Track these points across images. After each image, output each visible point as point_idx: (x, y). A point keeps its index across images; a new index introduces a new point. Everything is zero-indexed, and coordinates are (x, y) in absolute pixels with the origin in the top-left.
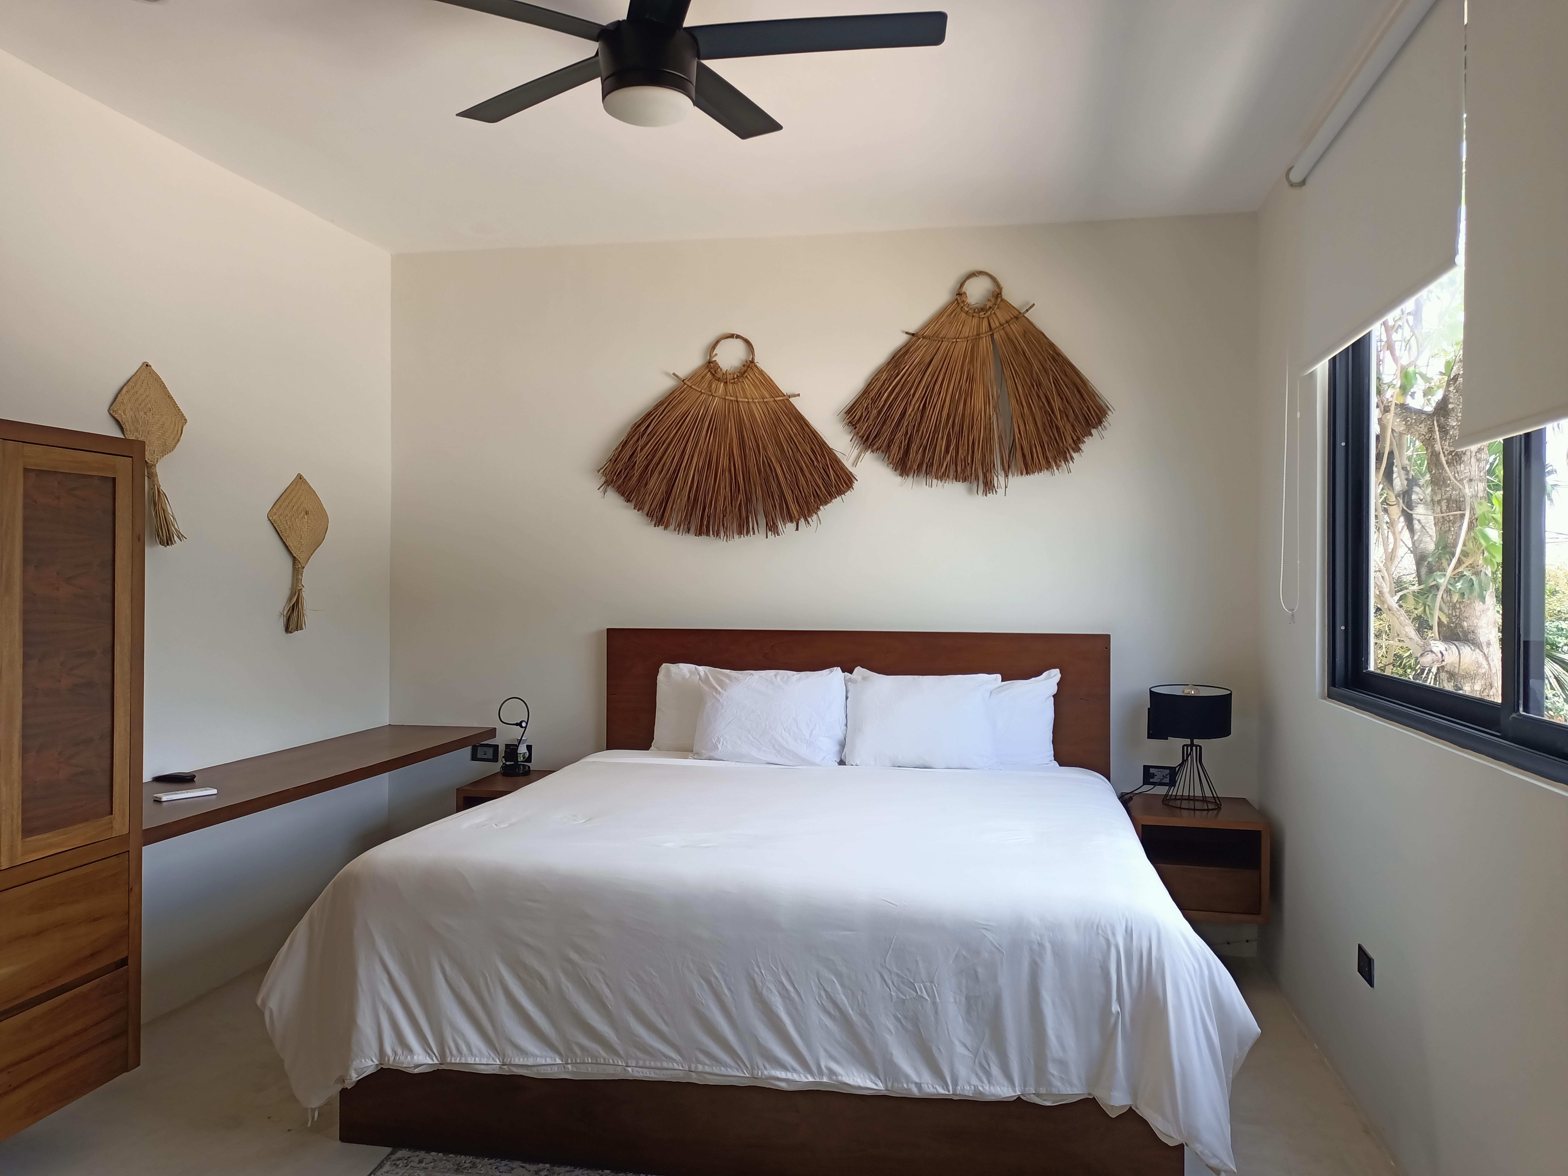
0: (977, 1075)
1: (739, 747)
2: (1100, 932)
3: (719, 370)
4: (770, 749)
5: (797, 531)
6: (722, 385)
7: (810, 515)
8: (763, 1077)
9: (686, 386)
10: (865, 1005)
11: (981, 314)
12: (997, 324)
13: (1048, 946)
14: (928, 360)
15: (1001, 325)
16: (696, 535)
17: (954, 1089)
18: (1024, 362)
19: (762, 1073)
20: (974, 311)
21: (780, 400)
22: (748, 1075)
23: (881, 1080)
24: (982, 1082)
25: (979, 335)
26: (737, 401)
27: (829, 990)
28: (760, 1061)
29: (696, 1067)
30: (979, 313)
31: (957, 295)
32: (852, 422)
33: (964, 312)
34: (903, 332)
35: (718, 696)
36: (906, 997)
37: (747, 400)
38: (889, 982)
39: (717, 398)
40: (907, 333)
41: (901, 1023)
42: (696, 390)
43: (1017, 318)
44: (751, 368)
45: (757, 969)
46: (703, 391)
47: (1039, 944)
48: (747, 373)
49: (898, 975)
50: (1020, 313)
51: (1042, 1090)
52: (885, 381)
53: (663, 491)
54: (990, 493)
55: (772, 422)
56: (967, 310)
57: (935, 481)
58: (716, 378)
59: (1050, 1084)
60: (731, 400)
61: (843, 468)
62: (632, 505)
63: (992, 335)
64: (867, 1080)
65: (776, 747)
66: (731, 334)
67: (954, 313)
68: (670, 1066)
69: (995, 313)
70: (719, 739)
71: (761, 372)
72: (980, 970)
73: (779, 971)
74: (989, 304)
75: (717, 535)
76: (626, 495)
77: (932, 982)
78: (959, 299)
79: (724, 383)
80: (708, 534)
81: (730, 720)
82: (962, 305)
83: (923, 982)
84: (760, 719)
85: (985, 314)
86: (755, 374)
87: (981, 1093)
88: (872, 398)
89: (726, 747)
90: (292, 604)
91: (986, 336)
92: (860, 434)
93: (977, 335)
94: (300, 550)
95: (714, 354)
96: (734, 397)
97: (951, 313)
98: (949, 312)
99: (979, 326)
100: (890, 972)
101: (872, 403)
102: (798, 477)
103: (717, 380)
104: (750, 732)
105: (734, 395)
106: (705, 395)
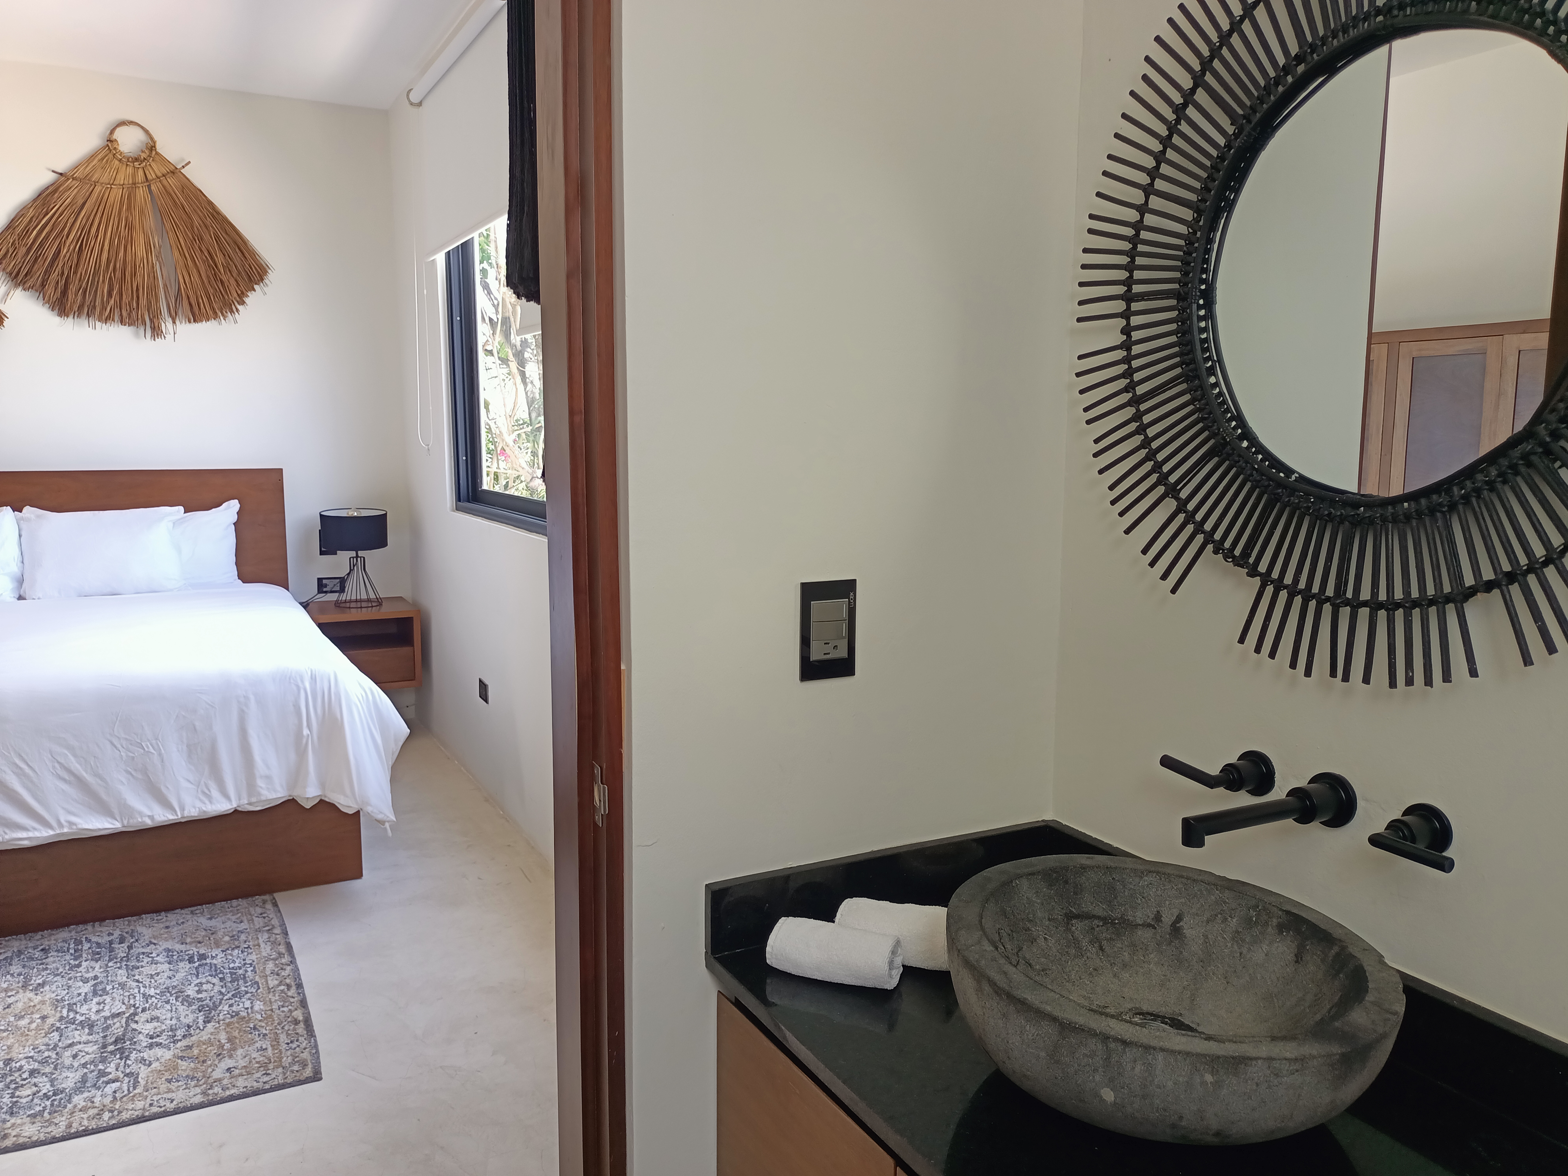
0: (200, 800)
2: (292, 681)
10: (97, 767)
11: (135, 164)
12: (154, 176)
13: (252, 697)
14: (80, 202)
15: (158, 178)
17: (182, 814)
18: (184, 217)
20: (128, 160)
23: (118, 821)
24: (205, 803)
25: (135, 184)
27: (62, 761)
30: (134, 162)
31: (108, 141)
33: (116, 159)
34: (49, 169)
38: (119, 746)
40: (53, 171)
41: (132, 775)
43: (173, 173)
47: (244, 697)
49: (126, 739)
50: (177, 168)
51: (254, 800)
52: (32, 218)
54: (158, 338)
56: (121, 158)
57: (98, 324)
59: (259, 794)
63: (149, 186)
64: (106, 823)
67: (107, 158)
69: (150, 165)
72: (197, 724)
73: (11, 756)
74: (143, 156)
77: (157, 739)
78: (110, 145)
82: (114, 152)
83: (149, 740)
85: (139, 165)
87: (204, 812)
88: (18, 234)
91: (142, 187)
92: (8, 270)
93: (133, 184)
97: (103, 159)
98: (100, 157)
99: (134, 176)
100: (119, 738)
101: (19, 239)
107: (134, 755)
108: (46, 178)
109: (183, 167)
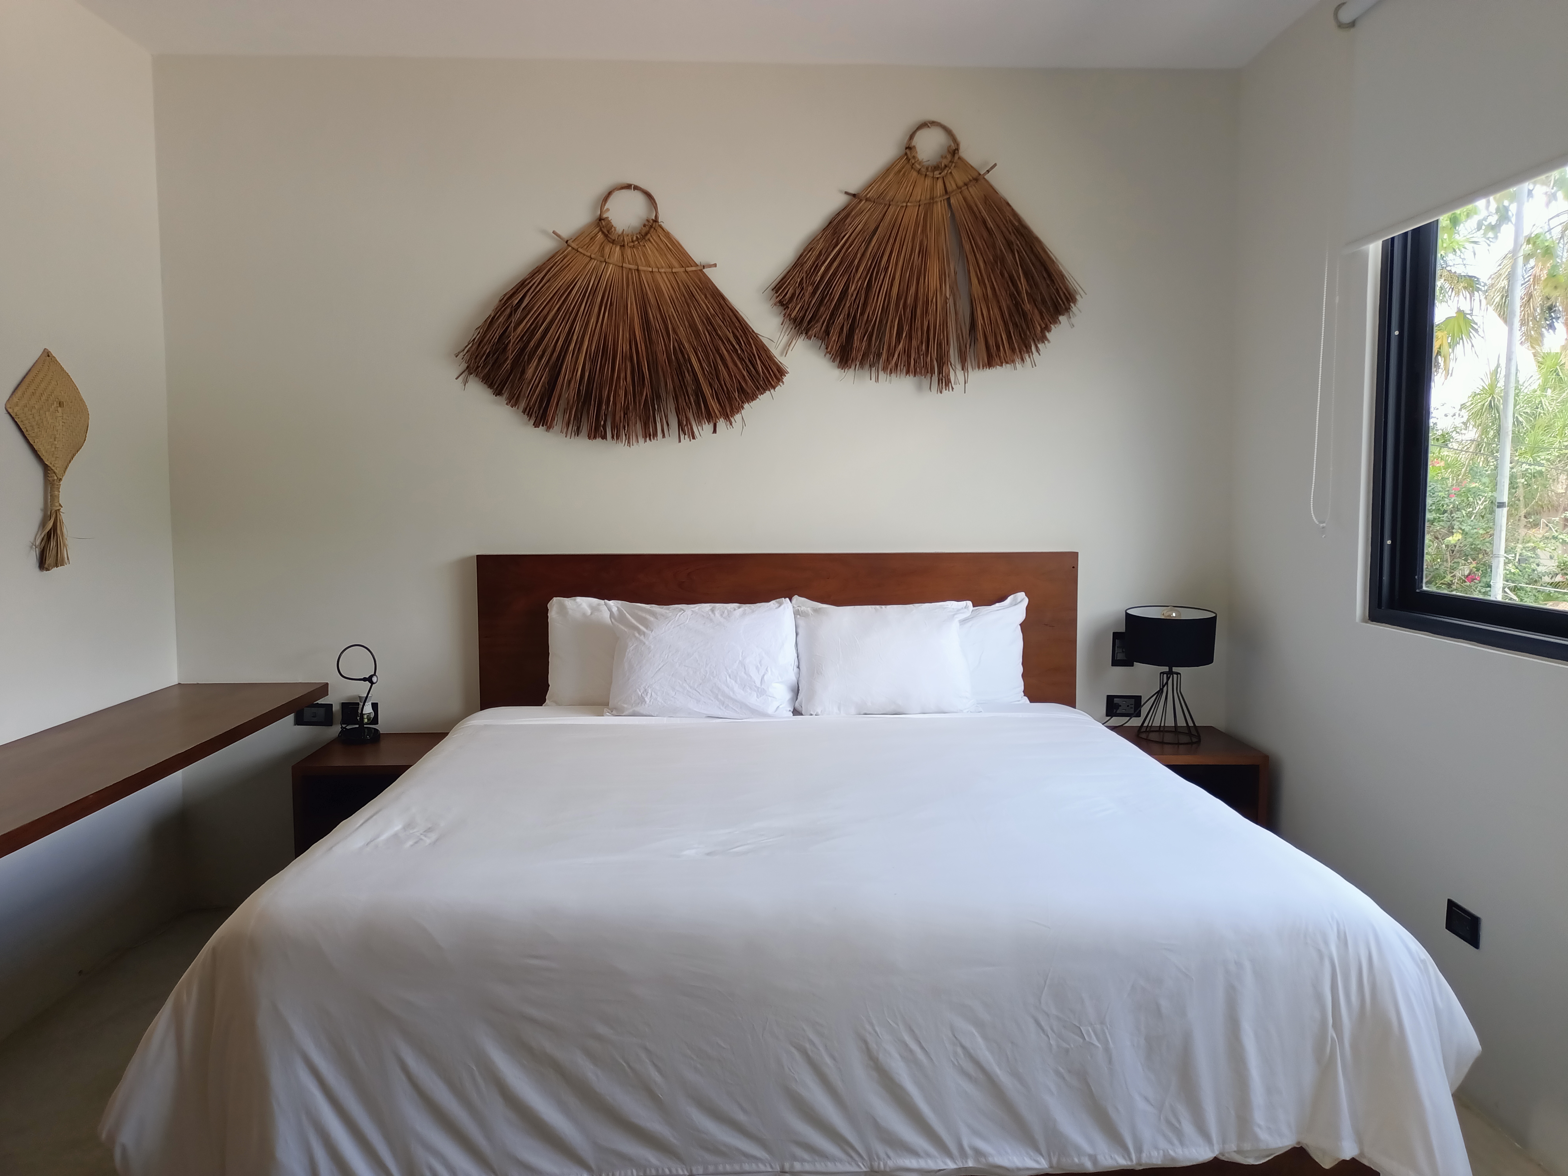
0: (1165, 1136)
1: (672, 699)
3: (613, 229)
4: (712, 701)
5: (714, 434)
6: (618, 248)
7: (733, 415)
8: (888, 1170)
9: (570, 248)
10: (1016, 1059)
11: (934, 173)
12: (954, 187)
13: (1247, 965)
14: (872, 227)
15: (958, 188)
16: (589, 438)
17: (1139, 1158)
18: (985, 234)
19: (885, 1165)
20: (927, 169)
21: (693, 271)
22: (864, 1169)
23: (1043, 1156)
24: (1173, 1145)
25: (933, 199)
26: (638, 270)
27: (967, 1044)
28: (880, 1149)
29: (792, 1166)
31: (906, 148)
32: (782, 300)
33: (914, 170)
34: (841, 191)
35: (642, 637)
37: (651, 270)
38: (1047, 1028)
39: (612, 265)
40: (846, 193)
41: (1064, 1079)
42: (584, 255)
43: (976, 180)
44: (655, 229)
45: (868, 1027)
46: (593, 256)
47: (1236, 964)
48: (649, 235)
49: (1058, 1017)
50: (980, 174)
51: (1247, 1146)
52: (821, 250)
53: (544, 383)
54: (946, 390)
55: (683, 299)
56: (919, 168)
57: (881, 374)
58: (609, 239)
60: (630, 269)
61: (770, 357)
62: (502, 400)
63: (948, 199)
64: (1025, 1158)
65: (720, 697)
66: (628, 184)
67: (904, 170)
68: (754, 1167)
69: (951, 173)
70: (645, 690)
71: (667, 235)
72: (1163, 1003)
73: (898, 1025)
74: (945, 162)
75: (617, 439)
76: (495, 387)
77: (1102, 1023)
78: (908, 153)
79: (621, 246)
80: (604, 437)
81: (659, 667)
82: (913, 162)
83: (1090, 1024)
84: (699, 664)
85: (940, 174)
86: (659, 236)
89: (656, 699)
90: (47, 530)
91: (941, 201)
92: (793, 316)
93: (930, 199)
94: (55, 456)
95: (605, 209)
96: (633, 265)
97: (900, 171)
98: (897, 169)
99: (932, 189)
100: (1048, 1015)
101: (806, 278)
102: (718, 367)
103: (611, 243)
104: (685, 681)
105: (633, 262)
106: (596, 261)
107: (1068, 1046)
108: (838, 202)
109: (988, 171)
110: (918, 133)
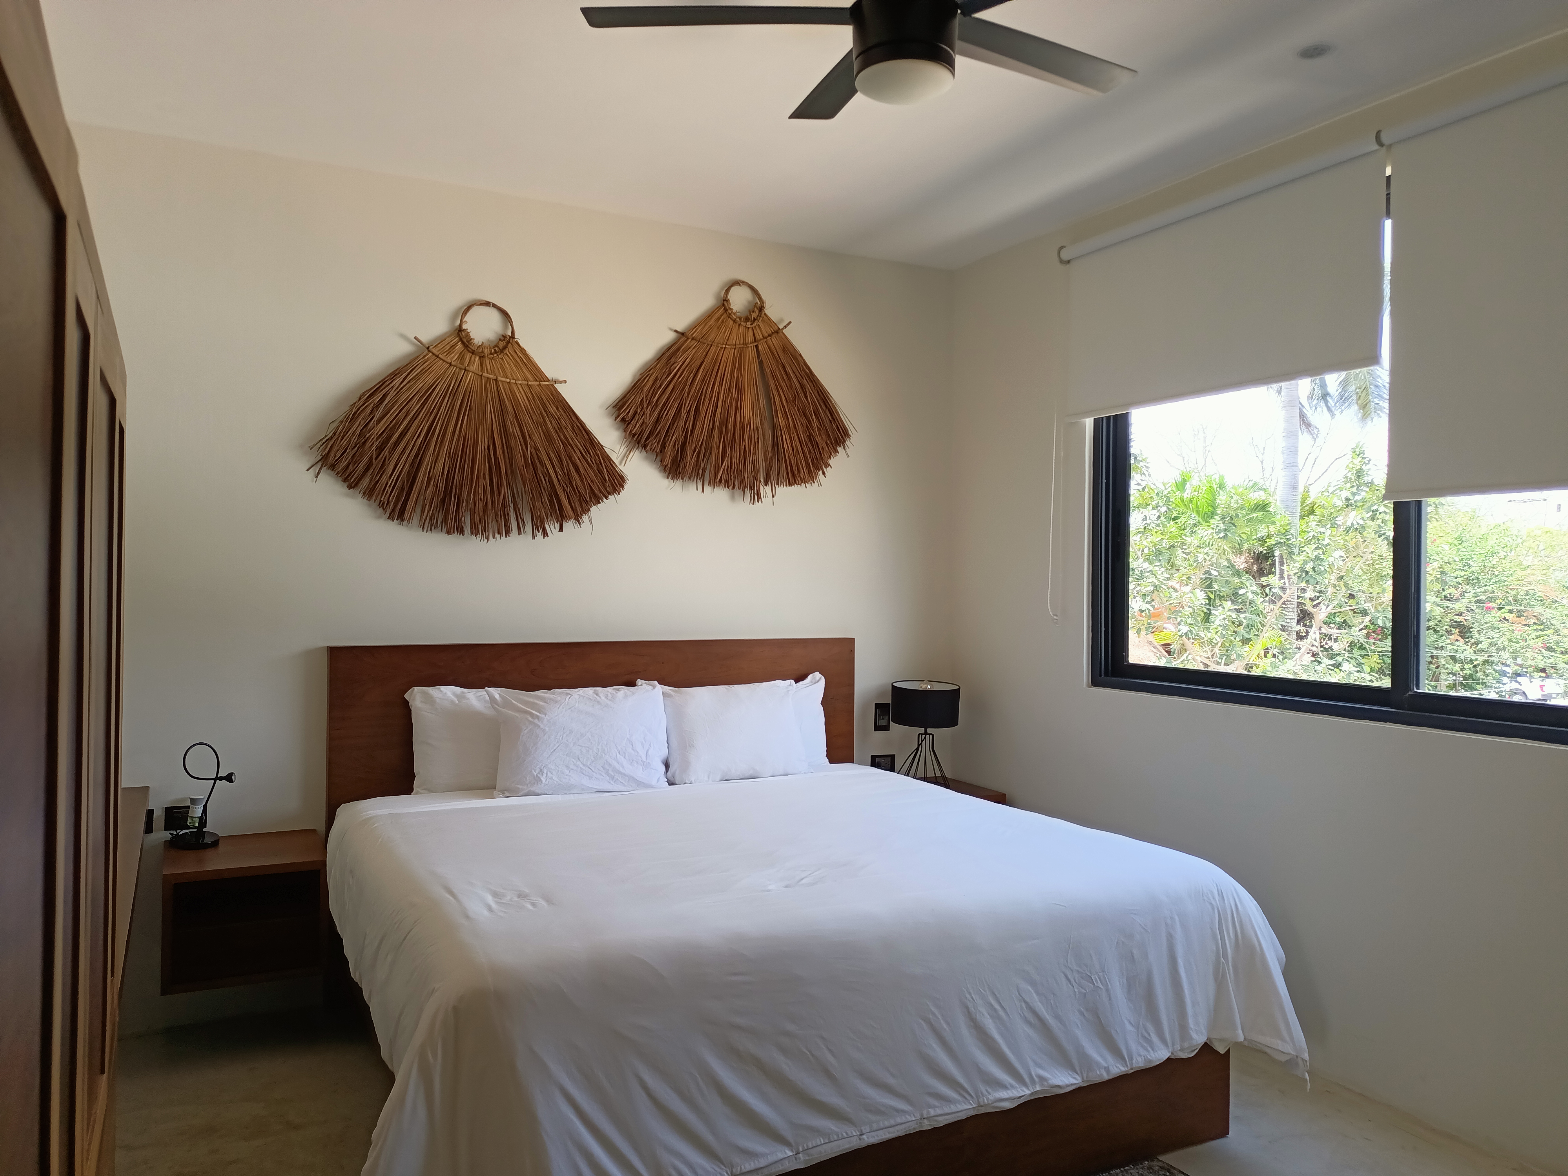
0: (1143, 1045)
1: (566, 777)
2: (1205, 898)
3: (471, 340)
4: (603, 776)
5: (559, 533)
6: (477, 358)
7: (581, 516)
8: (990, 1103)
9: (430, 354)
10: (1056, 1006)
11: (746, 323)
12: (761, 337)
13: (1176, 918)
14: (698, 362)
15: (764, 338)
17: (1131, 1064)
18: (786, 378)
19: (988, 1099)
20: (740, 319)
21: (545, 385)
22: (975, 1106)
23: (1077, 1073)
24: (1148, 1051)
25: (745, 345)
26: (496, 380)
27: (1028, 1000)
28: (982, 1088)
29: (928, 1113)
30: (744, 322)
31: (724, 300)
32: (625, 417)
33: (731, 318)
34: (671, 329)
35: (536, 721)
36: (1086, 990)
37: (508, 380)
38: (1072, 980)
39: (471, 373)
40: (676, 331)
41: (1084, 1016)
42: (444, 361)
43: (777, 333)
44: (512, 344)
45: (968, 996)
46: (453, 363)
47: (1170, 918)
48: (506, 349)
49: (1078, 971)
50: (779, 329)
51: (1185, 1044)
52: (658, 378)
53: (403, 480)
54: (757, 503)
55: (538, 409)
56: (735, 317)
57: (706, 486)
58: (469, 349)
59: (1188, 1038)
60: (488, 378)
61: (613, 466)
63: (757, 346)
64: (1069, 1077)
65: (610, 772)
66: (486, 301)
67: (722, 318)
68: (904, 1119)
69: (759, 325)
70: (541, 770)
71: (523, 350)
72: (1135, 951)
73: (986, 992)
74: (752, 315)
75: (477, 534)
76: (351, 482)
77: (1103, 971)
78: (724, 304)
79: (479, 356)
80: (462, 533)
81: (555, 748)
82: (729, 312)
83: (1097, 973)
84: (592, 743)
85: (751, 325)
86: (515, 351)
87: (1150, 1061)
89: (551, 778)
91: (751, 347)
92: (633, 432)
93: (743, 344)
95: (464, 321)
96: (492, 375)
97: (719, 319)
98: (716, 316)
99: (744, 337)
100: (1072, 971)
102: (571, 474)
103: (471, 353)
104: (579, 759)
105: (491, 372)
106: (455, 368)
107: (1085, 992)
108: (668, 337)
109: (785, 327)
110: (733, 288)
